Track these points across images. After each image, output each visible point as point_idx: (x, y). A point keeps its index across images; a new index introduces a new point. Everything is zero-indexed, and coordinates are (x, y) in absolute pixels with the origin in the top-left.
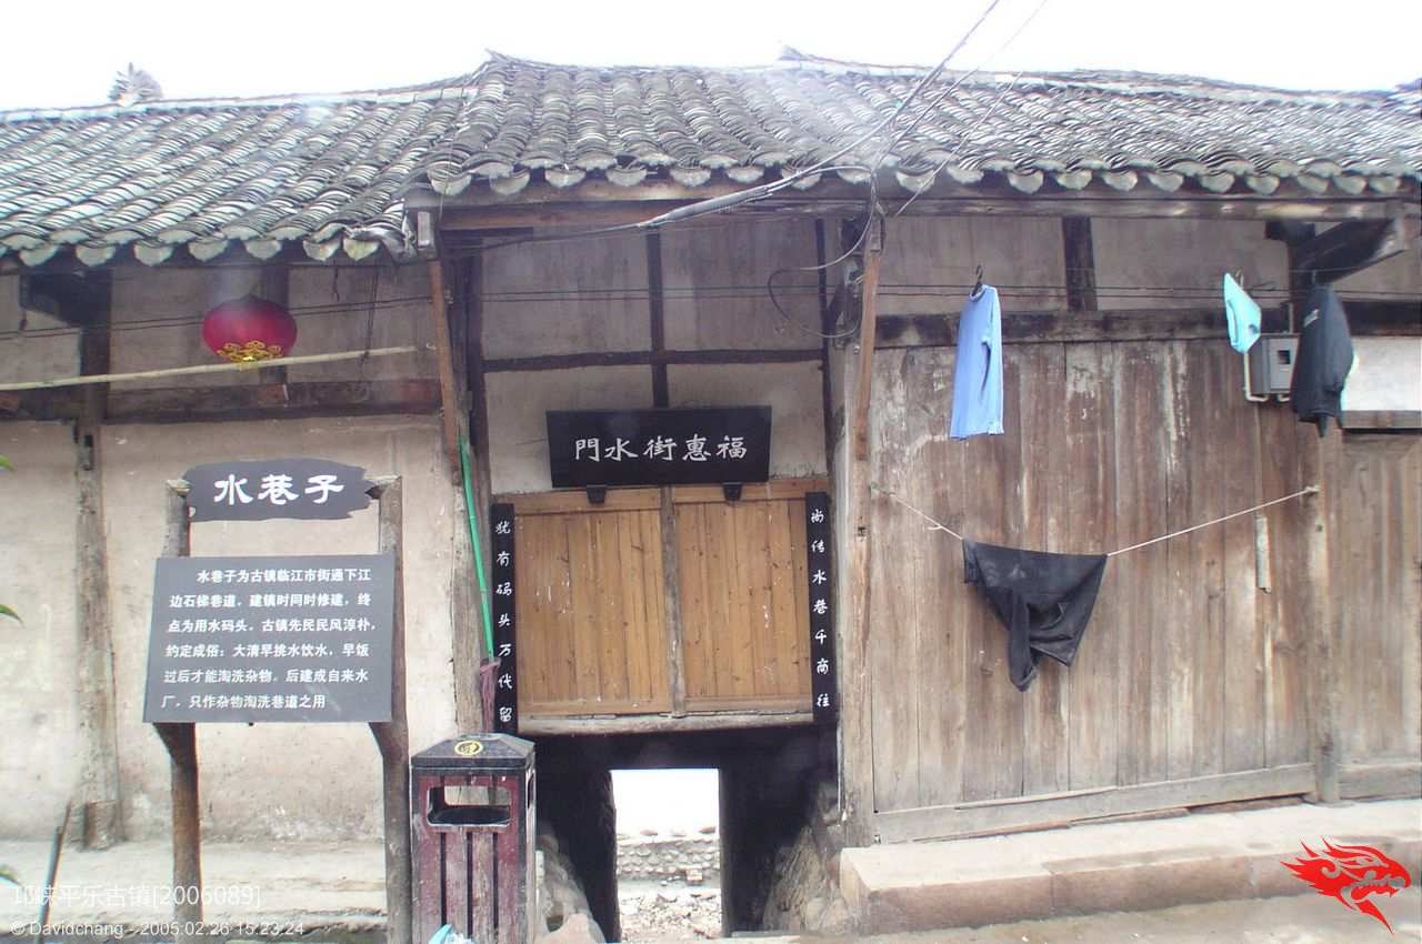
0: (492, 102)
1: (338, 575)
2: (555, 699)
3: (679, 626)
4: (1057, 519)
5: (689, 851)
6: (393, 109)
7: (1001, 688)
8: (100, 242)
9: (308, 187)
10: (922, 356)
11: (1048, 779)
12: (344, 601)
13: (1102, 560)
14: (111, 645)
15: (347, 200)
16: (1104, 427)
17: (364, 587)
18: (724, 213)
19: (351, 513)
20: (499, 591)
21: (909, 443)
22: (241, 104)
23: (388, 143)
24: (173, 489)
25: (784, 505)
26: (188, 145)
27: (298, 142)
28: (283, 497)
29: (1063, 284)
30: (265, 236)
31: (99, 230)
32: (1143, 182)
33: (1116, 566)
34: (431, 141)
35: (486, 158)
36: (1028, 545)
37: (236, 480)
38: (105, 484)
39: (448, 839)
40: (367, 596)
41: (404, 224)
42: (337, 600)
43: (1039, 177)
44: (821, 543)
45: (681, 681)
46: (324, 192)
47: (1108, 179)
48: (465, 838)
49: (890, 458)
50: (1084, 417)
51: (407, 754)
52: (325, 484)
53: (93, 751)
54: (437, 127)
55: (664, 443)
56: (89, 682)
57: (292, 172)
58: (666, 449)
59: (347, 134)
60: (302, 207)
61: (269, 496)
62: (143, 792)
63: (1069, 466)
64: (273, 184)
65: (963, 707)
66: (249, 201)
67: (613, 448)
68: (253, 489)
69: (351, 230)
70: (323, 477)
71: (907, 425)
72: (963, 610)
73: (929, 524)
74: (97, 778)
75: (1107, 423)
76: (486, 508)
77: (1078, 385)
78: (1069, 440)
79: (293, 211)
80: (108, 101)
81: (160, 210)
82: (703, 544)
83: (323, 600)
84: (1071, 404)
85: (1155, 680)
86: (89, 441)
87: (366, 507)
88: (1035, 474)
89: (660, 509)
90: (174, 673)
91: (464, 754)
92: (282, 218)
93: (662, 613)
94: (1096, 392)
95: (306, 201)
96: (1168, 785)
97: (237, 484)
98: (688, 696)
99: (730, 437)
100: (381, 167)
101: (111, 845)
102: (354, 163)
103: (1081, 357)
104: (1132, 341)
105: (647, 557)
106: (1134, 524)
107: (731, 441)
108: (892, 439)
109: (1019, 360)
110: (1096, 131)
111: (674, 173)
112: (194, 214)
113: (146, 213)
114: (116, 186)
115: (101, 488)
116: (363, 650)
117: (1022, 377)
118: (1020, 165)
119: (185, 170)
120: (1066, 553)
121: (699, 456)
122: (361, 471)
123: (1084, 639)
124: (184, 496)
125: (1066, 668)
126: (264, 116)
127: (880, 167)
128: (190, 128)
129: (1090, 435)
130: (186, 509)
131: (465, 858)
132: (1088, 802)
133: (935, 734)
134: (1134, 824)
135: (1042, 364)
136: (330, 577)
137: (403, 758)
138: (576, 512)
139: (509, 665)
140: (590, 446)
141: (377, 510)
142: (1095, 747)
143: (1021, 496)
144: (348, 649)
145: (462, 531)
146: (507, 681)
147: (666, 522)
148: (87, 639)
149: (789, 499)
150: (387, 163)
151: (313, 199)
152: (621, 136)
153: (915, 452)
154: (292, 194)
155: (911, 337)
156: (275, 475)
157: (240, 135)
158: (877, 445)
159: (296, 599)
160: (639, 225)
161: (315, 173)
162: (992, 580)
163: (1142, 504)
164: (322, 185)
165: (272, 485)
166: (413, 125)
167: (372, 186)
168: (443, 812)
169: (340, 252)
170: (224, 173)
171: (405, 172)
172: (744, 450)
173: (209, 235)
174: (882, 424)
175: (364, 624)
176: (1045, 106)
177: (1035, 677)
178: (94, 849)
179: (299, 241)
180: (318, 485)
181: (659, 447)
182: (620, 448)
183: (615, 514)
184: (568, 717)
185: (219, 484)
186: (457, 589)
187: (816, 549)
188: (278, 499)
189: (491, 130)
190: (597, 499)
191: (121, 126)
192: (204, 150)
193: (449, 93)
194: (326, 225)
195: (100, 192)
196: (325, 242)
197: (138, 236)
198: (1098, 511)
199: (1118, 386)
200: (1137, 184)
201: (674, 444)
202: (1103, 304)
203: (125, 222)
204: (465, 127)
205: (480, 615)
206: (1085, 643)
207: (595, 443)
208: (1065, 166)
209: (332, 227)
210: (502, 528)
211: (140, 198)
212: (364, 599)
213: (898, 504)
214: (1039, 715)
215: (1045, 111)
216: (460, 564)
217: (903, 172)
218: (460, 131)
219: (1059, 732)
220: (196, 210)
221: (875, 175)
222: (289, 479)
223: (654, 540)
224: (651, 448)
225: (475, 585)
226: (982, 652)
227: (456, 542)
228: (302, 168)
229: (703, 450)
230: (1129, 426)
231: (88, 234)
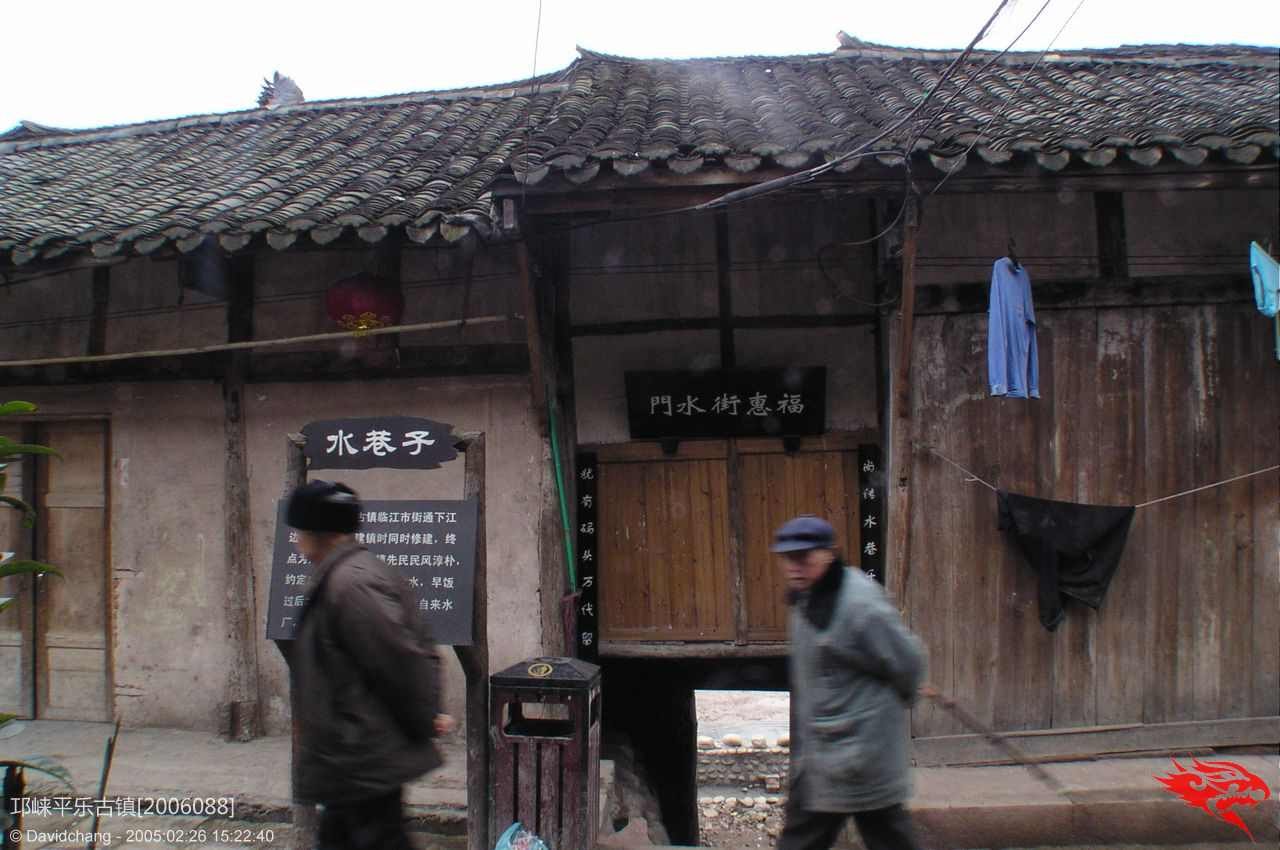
0: (580, 96)
1: (429, 517)
2: (630, 627)
3: (743, 564)
4: (1087, 471)
5: (769, 761)
6: (496, 103)
7: (1032, 629)
8: (240, 231)
9: (417, 177)
10: (961, 323)
11: (1077, 714)
12: (433, 539)
13: (1130, 511)
14: (253, 570)
15: (448, 188)
16: (1134, 386)
17: (451, 528)
18: (774, 195)
19: (442, 464)
20: (583, 530)
21: (948, 401)
22: (367, 104)
23: (489, 135)
24: (293, 442)
25: (839, 456)
26: (320, 142)
27: (413, 135)
28: (384, 449)
29: (1095, 254)
30: (375, 223)
31: (238, 220)
32: (1168, 157)
33: (1144, 516)
34: (526, 132)
35: (561, 151)
36: (1060, 496)
37: (345, 435)
38: (248, 434)
39: (521, 749)
40: (453, 536)
41: (492, 209)
42: (428, 539)
43: (1066, 156)
44: (872, 491)
45: (743, 613)
46: (428, 181)
47: (1133, 156)
48: (535, 748)
49: (930, 415)
50: (1115, 377)
51: (487, 675)
52: (419, 438)
53: (238, 660)
54: (533, 119)
55: (729, 400)
56: (235, 601)
57: (404, 164)
58: (732, 405)
59: (455, 128)
60: (410, 195)
61: (372, 448)
62: (278, 695)
63: (1100, 425)
64: (387, 175)
65: (996, 643)
66: (365, 191)
67: (684, 404)
68: (358, 441)
69: (447, 216)
70: (418, 433)
71: (947, 385)
72: (997, 556)
73: (964, 476)
74: (242, 682)
75: (1137, 382)
76: (572, 456)
77: (1110, 348)
78: (1100, 399)
79: (401, 199)
80: (258, 106)
81: (291, 201)
82: (765, 491)
83: (416, 538)
84: (1102, 366)
85: (1182, 625)
86: (235, 398)
87: (454, 458)
88: (1066, 431)
89: (727, 459)
90: (292, 598)
91: (536, 675)
92: (391, 206)
93: (727, 551)
94: (1126, 354)
95: (414, 189)
96: (1192, 725)
97: (345, 438)
98: (750, 626)
99: (789, 395)
100: (481, 157)
101: (252, 738)
102: (458, 153)
103: (1114, 322)
104: (1162, 305)
105: (714, 502)
106: (1163, 476)
107: (789, 398)
108: (934, 398)
109: (1053, 325)
110: (1135, 106)
111: (728, 161)
112: (319, 204)
113: (278, 203)
114: (256, 181)
115: (245, 437)
116: (449, 583)
117: (1056, 340)
118: (1048, 144)
119: (316, 165)
120: (1096, 504)
121: (762, 412)
122: (449, 428)
123: (1112, 583)
124: (301, 447)
125: (1095, 612)
126: (386, 113)
127: (914, 150)
128: (324, 126)
129: (1120, 394)
130: (303, 459)
131: (534, 765)
132: (1114, 737)
133: (969, 668)
134: (1159, 760)
135: (1074, 328)
136: (423, 519)
137: (483, 677)
138: (652, 461)
139: (590, 595)
140: (663, 402)
141: (464, 461)
142: (1123, 685)
143: (1053, 453)
144: (436, 582)
145: (549, 477)
146: (589, 609)
147: (733, 470)
148: (233, 565)
149: (843, 451)
150: (487, 153)
151: (420, 187)
152: (692, 124)
153: (954, 409)
154: (402, 183)
155: (951, 306)
156: (377, 431)
157: (364, 132)
158: (919, 404)
159: (394, 538)
160: (697, 207)
161: (422, 164)
162: (1024, 528)
163: (1171, 459)
164: (429, 175)
165: (375, 439)
166: (512, 118)
167: (471, 174)
168: (520, 724)
169: (438, 236)
170: (347, 166)
171: (501, 161)
172: (802, 406)
173: (329, 222)
174: (923, 385)
175: (450, 560)
176: (1090, 83)
177: (1063, 618)
178: (239, 740)
179: (402, 226)
180: (414, 439)
181: (725, 403)
182: (690, 404)
183: (687, 463)
184: (642, 642)
185: (331, 438)
186: (544, 528)
187: (868, 496)
188: (379, 451)
189: (575, 121)
190: (670, 450)
191: (268, 127)
192: (332, 146)
193: (544, 88)
194: (425, 212)
195: (244, 186)
196: (425, 226)
197: (269, 225)
198: (1128, 463)
199: (1148, 348)
200: (1161, 160)
201: (739, 401)
202: (1135, 272)
203: (261, 213)
204: (554, 118)
205: (564, 550)
206: (1114, 588)
207: (667, 400)
208: (1091, 144)
209: (430, 214)
210: (587, 474)
211: (274, 190)
212: (451, 538)
213: (938, 458)
214: (1067, 653)
215: (1088, 88)
216: (547, 506)
217: (937, 154)
218: (551, 123)
219: (1086, 670)
220: (320, 200)
221: (909, 158)
222: (389, 434)
223: (721, 486)
224: (718, 404)
225: (559, 525)
226: (1015, 594)
227: (543, 487)
228: (415, 159)
229: (764, 407)
230: (1159, 386)
231: (229, 224)
